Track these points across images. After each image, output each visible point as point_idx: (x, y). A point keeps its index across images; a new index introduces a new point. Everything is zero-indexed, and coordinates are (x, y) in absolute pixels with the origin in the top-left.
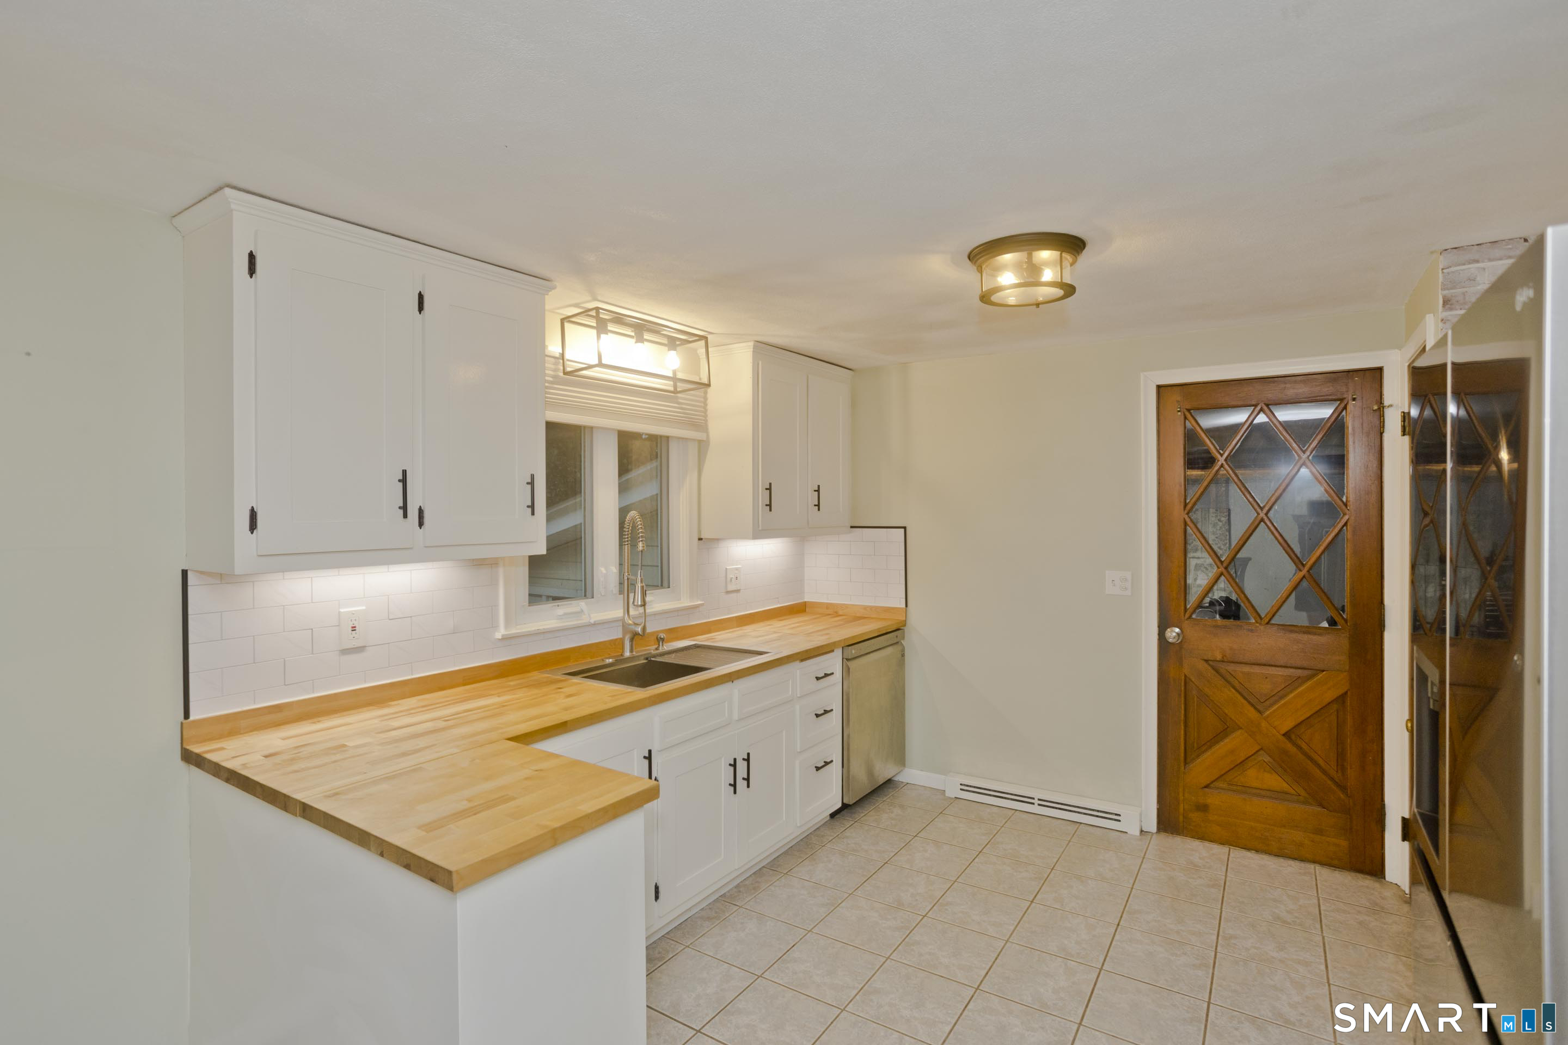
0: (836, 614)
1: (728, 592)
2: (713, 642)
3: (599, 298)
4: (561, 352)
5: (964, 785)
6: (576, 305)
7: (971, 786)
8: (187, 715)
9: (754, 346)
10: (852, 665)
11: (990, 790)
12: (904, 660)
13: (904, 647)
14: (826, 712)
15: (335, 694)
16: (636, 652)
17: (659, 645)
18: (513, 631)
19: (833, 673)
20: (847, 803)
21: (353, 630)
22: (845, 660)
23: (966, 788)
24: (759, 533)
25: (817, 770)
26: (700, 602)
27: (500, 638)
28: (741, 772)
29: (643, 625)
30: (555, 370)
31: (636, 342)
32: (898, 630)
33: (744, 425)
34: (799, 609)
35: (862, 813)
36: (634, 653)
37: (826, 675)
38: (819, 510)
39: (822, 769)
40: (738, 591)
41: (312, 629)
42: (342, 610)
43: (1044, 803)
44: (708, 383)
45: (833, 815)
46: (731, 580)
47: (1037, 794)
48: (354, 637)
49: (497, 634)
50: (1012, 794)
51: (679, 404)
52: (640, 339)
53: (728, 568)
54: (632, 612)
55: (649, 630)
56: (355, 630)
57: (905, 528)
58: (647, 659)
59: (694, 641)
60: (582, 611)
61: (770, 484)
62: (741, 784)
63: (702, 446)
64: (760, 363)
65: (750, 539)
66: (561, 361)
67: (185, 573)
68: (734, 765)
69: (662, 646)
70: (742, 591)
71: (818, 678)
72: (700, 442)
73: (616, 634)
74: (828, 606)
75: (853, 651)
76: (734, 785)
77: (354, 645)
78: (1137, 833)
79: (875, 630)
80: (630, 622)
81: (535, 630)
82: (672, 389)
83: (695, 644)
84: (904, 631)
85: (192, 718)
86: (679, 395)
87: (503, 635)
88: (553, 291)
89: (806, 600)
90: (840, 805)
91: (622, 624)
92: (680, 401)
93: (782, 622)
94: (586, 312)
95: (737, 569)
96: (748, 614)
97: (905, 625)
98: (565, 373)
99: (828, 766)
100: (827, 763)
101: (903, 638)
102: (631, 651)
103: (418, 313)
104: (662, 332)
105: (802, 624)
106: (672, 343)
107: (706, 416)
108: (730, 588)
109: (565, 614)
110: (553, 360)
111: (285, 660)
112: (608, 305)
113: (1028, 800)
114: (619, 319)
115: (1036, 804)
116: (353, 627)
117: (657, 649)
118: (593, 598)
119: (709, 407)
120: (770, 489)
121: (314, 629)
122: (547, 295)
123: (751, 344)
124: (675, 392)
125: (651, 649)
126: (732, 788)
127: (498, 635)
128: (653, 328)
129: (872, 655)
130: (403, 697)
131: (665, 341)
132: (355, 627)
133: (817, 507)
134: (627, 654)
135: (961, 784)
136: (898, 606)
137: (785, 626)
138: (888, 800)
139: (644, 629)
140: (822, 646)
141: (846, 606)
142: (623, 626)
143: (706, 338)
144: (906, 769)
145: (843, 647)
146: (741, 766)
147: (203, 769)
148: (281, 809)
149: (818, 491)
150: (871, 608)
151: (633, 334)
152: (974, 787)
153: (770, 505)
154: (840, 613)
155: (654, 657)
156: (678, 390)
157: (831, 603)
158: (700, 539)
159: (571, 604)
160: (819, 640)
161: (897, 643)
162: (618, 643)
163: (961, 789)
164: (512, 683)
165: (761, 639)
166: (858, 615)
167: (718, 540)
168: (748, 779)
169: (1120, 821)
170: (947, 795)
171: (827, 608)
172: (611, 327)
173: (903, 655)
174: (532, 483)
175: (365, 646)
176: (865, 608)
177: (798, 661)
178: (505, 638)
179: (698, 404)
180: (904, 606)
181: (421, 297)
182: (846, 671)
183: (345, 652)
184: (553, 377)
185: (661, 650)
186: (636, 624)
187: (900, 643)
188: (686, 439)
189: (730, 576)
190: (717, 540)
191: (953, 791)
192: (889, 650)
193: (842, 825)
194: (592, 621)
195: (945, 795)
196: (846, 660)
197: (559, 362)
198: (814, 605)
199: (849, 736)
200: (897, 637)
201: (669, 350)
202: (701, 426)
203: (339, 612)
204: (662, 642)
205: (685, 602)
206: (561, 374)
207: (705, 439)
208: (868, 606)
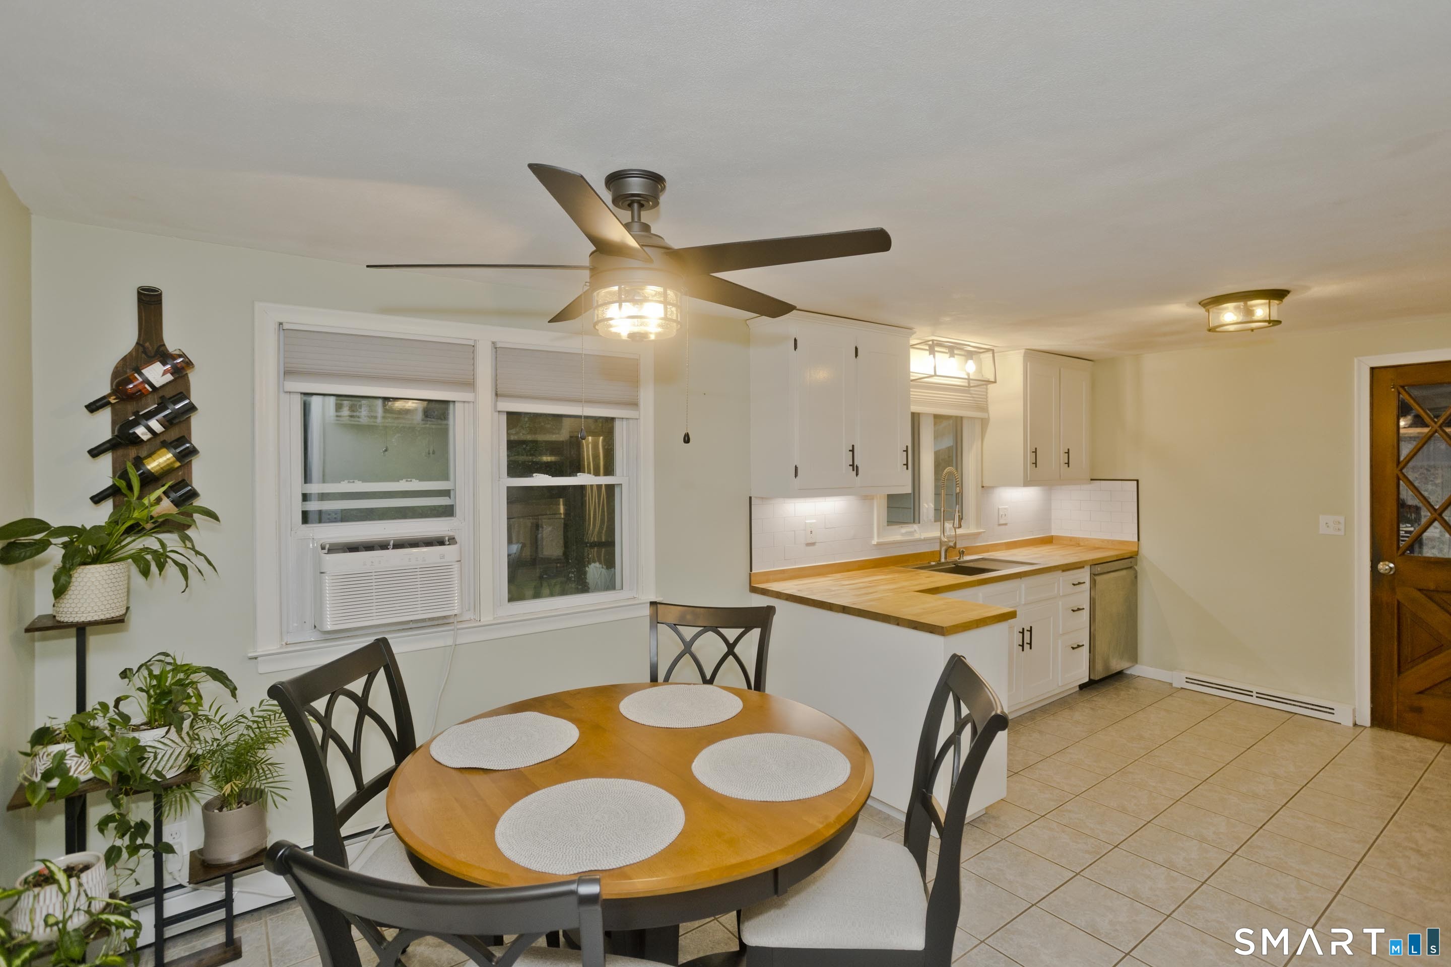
0: (1079, 545)
1: (1000, 525)
2: (995, 556)
3: (934, 333)
5: (1190, 678)
7: (1195, 680)
8: (751, 571)
9: (1024, 352)
10: (1097, 578)
11: (1212, 684)
12: (1137, 581)
13: (1137, 571)
14: (1078, 610)
16: (950, 558)
17: (960, 556)
18: (881, 540)
19: (1084, 583)
20: (1092, 680)
22: (1092, 574)
23: (1189, 680)
24: (1027, 483)
25: (1072, 649)
26: (984, 531)
27: (875, 543)
28: (1027, 640)
29: (954, 542)
30: (913, 380)
31: (949, 356)
32: (1131, 557)
33: (1017, 408)
34: (1048, 541)
35: (1104, 689)
36: (947, 560)
37: (1079, 583)
38: (1068, 466)
39: (1076, 650)
40: (1006, 524)
42: (807, 521)
43: (1260, 696)
44: (994, 381)
45: (1082, 687)
46: (1002, 516)
47: (1255, 689)
48: (811, 537)
49: (873, 541)
50: (1232, 688)
51: (970, 395)
52: (952, 355)
53: (1000, 507)
54: (947, 533)
56: (812, 533)
57: (1137, 481)
58: (955, 564)
59: (981, 556)
60: (915, 531)
61: (1036, 449)
62: (1027, 647)
63: (984, 423)
64: (1029, 363)
65: (1020, 487)
67: (750, 498)
68: (1023, 633)
69: (963, 557)
70: (1009, 524)
71: (1073, 585)
72: (982, 419)
73: (937, 548)
74: (1071, 539)
75: (1099, 569)
76: (1023, 646)
77: (812, 541)
78: (1351, 725)
79: (1113, 556)
80: (946, 540)
81: (893, 541)
82: (967, 385)
83: (983, 558)
84: (1137, 558)
85: (753, 572)
86: (972, 389)
87: (877, 542)
88: (913, 334)
89: (1053, 534)
90: (1087, 680)
91: (940, 541)
92: (972, 392)
93: (1037, 548)
94: (925, 342)
95: (1005, 509)
96: (1013, 541)
97: (1137, 554)
98: (917, 382)
99: (1080, 648)
100: (1079, 646)
101: (1136, 564)
102: (946, 558)
103: (856, 359)
104: (966, 349)
106: (970, 355)
107: (987, 402)
108: (1002, 522)
109: (907, 532)
110: (913, 375)
111: (784, 547)
112: (936, 337)
113: (1249, 693)
114: (940, 344)
115: (1254, 697)
117: (959, 559)
118: (922, 523)
119: (989, 395)
120: (1036, 452)
121: (795, 531)
123: (1022, 351)
124: (969, 386)
125: (956, 559)
126: (1021, 648)
128: (960, 347)
129: (1113, 572)
131: (967, 355)
132: (812, 531)
133: (1066, 465)
134: (943, 560)
135: (1186, 678)
136: (1131, 540)
137: (1041, 551)
139: (955, 544)
141: (1087, 539)
143: (993, 350)
144: (1137, 664)
145: (1090, 566)
146: (1027, 634)
147: (768, 596)
148: (828, 610)
149: (1068, 453)
150: (1108, 541)
151: (947, 351)
152: (1198, 681)
153: (1035, 463)
154: (1082, 544)
155: (959, 563)
156: (971, 385)
157: (1074, 537)
158: (983, 487)
159: (910, 527)
160: (1069, 560)
161: (1131, 567)
162: (937, 554)
163: (1186, 682)
165: (1028, 556)
166: (1097, 546)
168: (1030, 644)
169: (1333, 714)
170: (1173, 685)
171: (1070, 541)
173: (1136, 577)
174: (907, 451)
175: (817, 542)
176: (1103, 541)
177: (1060, 571)
178: (877, 545)
179: (983, 393)
180: (1136, 540)
181: (856, 349)
182: (1093, 583)
183: (808, 545)
185: (962, 560)
186: (950, 541)
187: (1133, 567)
188: (974, 418)
189: (1001, 513)
190: (993, 487)
191: (1179, 683)
192: (1124, 572)
194: (922, 538)
195: (1171, 685)
196: (1093, 576)
198: (1059, 538)
199: (1094, 631)
200: (1131, 562)
201: (968, 360)
202: (984, 408)
203: (805, 523)
204: (963, 555)
205: (976, 531)
207: (987, 417)
208: (1105, 540)
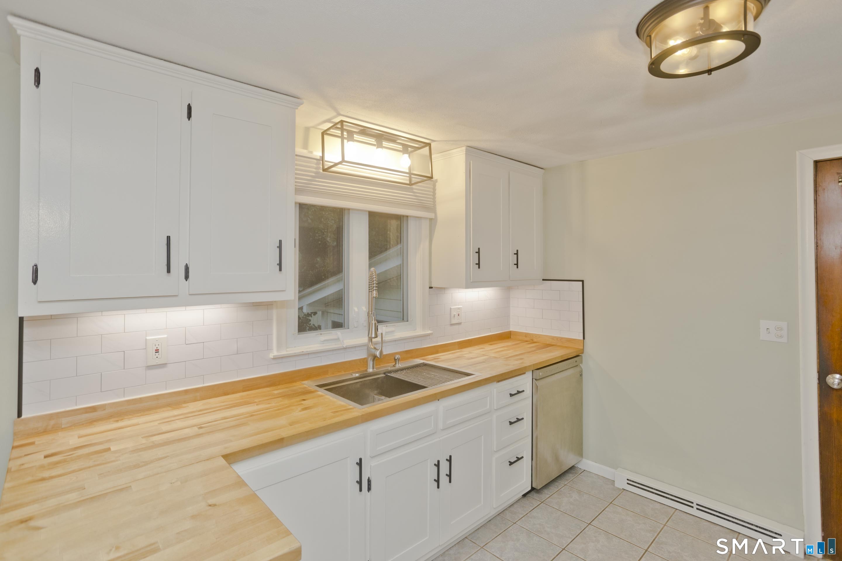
0: (532, 342)
1: (452, 325)
2: (436, 362)
3: (342, 113)
4: (321, 155)
5: (630, 481)
6: (329, 121)
7: (635, 482)
8: (20, 414)
9: (466, 149)
10: (540, 383)
11: (652, 488)
12: (582, 378)
13: (582, 369)
14: (518, 420)
15: (140, 398)
16: (377, 369)
17: (396, 364)
18: (284, 353)
19: (523, 391)
20: (535, 487)
21: (156, 352)
22: (534, 380)
23: (631, 483)
24: (471, 284)
25: (510, 465)
26: (430, 332)
27: (272, 357)
29: (381, 349)
30: (316, 168)
31: (377, 148)
32: (577, 356)
33: (461, 205)
34: (505, 337)
35: (548, 494)
36: (375, 369)
37: (519, 392)
38: (517, 267)
39: (514, 464)
40: (459, 324)
41: (124, 351)
42: (148, 338)
43: (701, 508)
44: (431, 176)
45: (524, 495)
46: (454, 316)
47: (696, 499)
48: (157, 357)
49: (271, 354)
50: (672, 495)
51: (414, 193)
52: (379, 145)
53: (452, 307)
55: (385, 353)
56: (158, 352)
57: (583, 281)
58: (385, 373)
59: (423, 359)
60: (338, 338)
61: (479, 249)
62: (444, 479)
63: (432, 222)
64: (471, 162)
65: (464, 288)
66: (321, 162)
68: (438, 465)
69: (398, 364)
70: (462, 324)
71: (511, 395)
72: (431, 219)
73: (362, 355)
74: (526, 335)
75: (541, 373)
76: (438, 481)
77: (157, 363)
79: (559, 357)
80: (372, 347)
81: (298, 352)
82: (408, 182)
83: (423, 363)
84: (582, 358)
85: (24, 416)
86: (414, 187)
87: (274, 356)
88: (301, 106)
89: (511, 330)
90: (530, 488)
91: (366, 348)
92: (415, 191)
93: (492, 346)
94: (335, 125)
95: (459, 308)
96: (466, 340)
97: (583, 353)
98: (324, 170)
99: (519, 461)
100: (518, 459)
101: (581, 363)
102: (373, 368)
103: (187, 119)
104: (397, 141)
105: (506, 348)
106: (406, 149)
107: (434, 202)
108: (454, 321)
109: (325, 341)
110: (315, 161)
111: (101, 374)
112: (354, 120)
113: (689, 504)
114: (364, 132)
115: (695, 508)
116: (156, 350)
117: (394, 366)
118: (349, 328)
120: (478, 252)
121: (125, 351)
122: (297, 109)
123: (464, 148)
124: (411, 184)
125: (389, 367)
126: (436, 484)
127: (271, 356)
128: (392, 138)
129: (556, 375)
130: (195, 400)
131: (400, 147)
132: (158, 350)
133: (478, 265)
134: (370, 370)
135: (628, 480)
136: (578, 338)
137: (491, 350)
138: (568, 485)
139: (381, 352)
140: (515, 370)
141: (540, 336)
142: (367, 349)
143: (429, 145)
144: (583, 459)
145: (532, 371)
146: (444, 465)
149: (516, 254)
150: (557, 338)
151: (375, 143)
152: (639, 484)
153: (479, 264)
154: (535, 340)
155: (390, 372)
156: (412, 182)
157: (528, 333)
158: (431, 288)
159: (331, 333)
160: (513, 365)
161: (577, 366)
162: (364, 362)
163: (627, 483)
164: (276, 392)
165: (473, 360)
166: (548, 343)
167: (444, 288)
168: (450, 476)
170: (616, 485)
171: (526, 337)
172: (356, 137)
173: (581, 375)
174: (280, 247)
175: (166, 364)
176: (553, 338)
177: (496, 382)
178: (275, 358)
179: (428, 193)
180: (582, 338)
181: (189, 108)
182: (535, 389)
183: (150, 367)
184: (316, 173)
185: (397, 367)
186: (376, 349)
187: (579, 366)
188: (421, 218)
189: (454, 313)
190: (442, 289)
191: (621, 484)
192: (570, 372)
193: (532, 505)
194: (345, 346)
195: (614, 486)
197: (321, 163)
198: (516, 334)
199: (537, 438)
200: (576, 361)
201: (403, 154)
202: (432, 208)
203: (146, 339)
204: (398, 361)
205: (419, 332)
206: (321, 171)
207: (434, 217)
208: (555, 337)
